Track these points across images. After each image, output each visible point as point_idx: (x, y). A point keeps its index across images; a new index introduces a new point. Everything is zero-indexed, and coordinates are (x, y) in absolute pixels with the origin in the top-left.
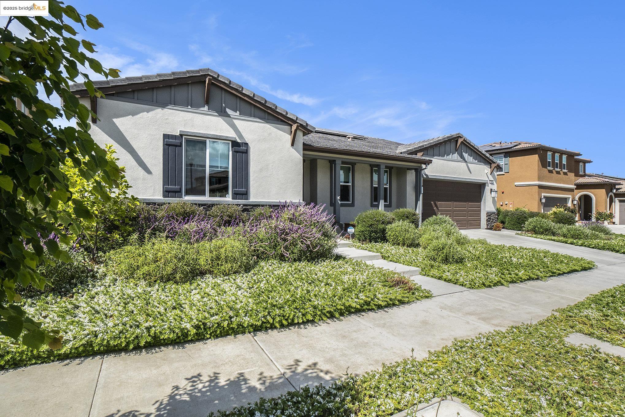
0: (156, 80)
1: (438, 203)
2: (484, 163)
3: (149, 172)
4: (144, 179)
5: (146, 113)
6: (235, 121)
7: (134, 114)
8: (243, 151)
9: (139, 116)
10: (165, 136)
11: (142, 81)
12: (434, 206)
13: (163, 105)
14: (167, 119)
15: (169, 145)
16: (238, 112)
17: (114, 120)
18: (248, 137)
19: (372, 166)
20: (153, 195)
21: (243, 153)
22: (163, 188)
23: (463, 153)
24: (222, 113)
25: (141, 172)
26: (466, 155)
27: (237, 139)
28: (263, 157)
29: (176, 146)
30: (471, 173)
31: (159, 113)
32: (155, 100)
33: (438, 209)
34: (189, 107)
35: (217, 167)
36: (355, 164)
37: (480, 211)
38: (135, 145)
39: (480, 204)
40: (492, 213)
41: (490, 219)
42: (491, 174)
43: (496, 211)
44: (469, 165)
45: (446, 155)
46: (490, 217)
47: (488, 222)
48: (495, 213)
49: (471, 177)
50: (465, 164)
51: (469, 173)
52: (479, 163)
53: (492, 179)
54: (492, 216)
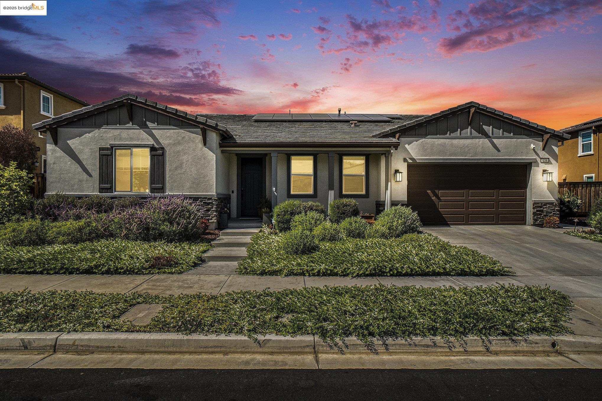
0: (92, 109)
1: (440, 192)
2: (526, 135)
3: (90, 175)
4: (87, 181)
5: (87, 134)
6: (153, 131)
7: (80, 136)
8: (160, 154)
9: (83, 137)
10: (101, 149)
11: (82, 112)
13: (99, 127)
14: (102, 136)
15: (103, 155)
16: (156, 123)
17: (68, 142)
18: (164, 142)
20: (93, 192)
21: (159, 155)
22: (99, 186)
23: (484, 126)
24: (143, 126)
25: (85, 176)
26: (488, 129)
27: (155, 144)
28: (177, 157)
29: (108, 155)
30: (499, 151)
31: (96, 133)
32: (94, 124)
33: (439, 199)
34: (118, 125)
35: (139, 169)
37: (525, 200)
38: (81, 157)
39: (525, 192)
40: (547, 203)
41: (542, 211)
42: (544, 149)
43: (556, 200)
44: (495, 141)
45: (449, 132)
46: (542, 209)
47: (538, 215)
48: (554, 203)
49: (499, 156)
50: (486, 141)
51: (497, 152)
52: (516, 136)
53: (547, 156)
54: (546, 208)
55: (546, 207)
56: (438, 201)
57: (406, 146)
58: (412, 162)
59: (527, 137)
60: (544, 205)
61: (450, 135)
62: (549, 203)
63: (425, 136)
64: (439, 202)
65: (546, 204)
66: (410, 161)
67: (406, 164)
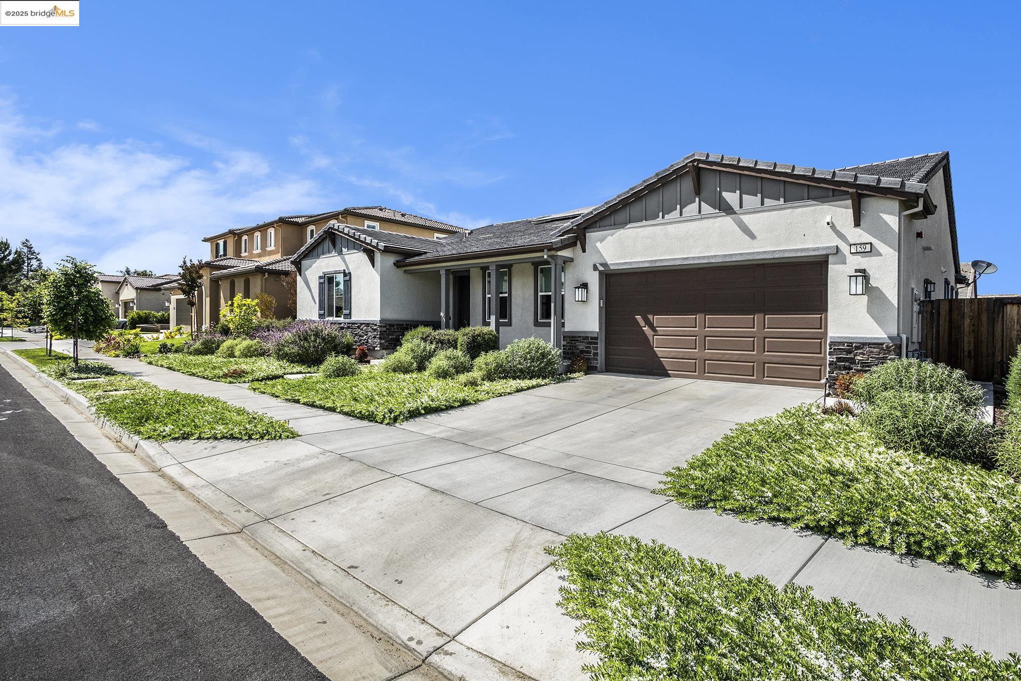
1: (656, 319)
2: (814, 199)
3: (315, 302)
4: (314, 307)
5: (314, 265)
6: (345, 256)
8: (348, 279)
12: (642, 323)
13: (319, 257)
14: (320, 266)
15: (320, 283)
18: (351, 267)
19: (536, 264)
21: (348, 281)
22: (319, 312)
23: (724, 194)
26: (731, 197)
27: (346, 270)
29: (323, 283)
30: (753, 236)
31: (318, 263)
33: (655, 331)
34: (328, 254)
36: (511, 265)
37: (821, 337)
39: (823, 317)
40: (864, 344)
41: (852, 361)
42: (857, 223)
43: (890, 338)
44: (746, 219)
45: (661, 214)
46: (852, 356)
47: (840, 369)
48: (882, 344)
49: (754, 248)
50: (727, 221)
51: (747, 238)
52: (789, 204)
53: (867, 238)
54: (864, 354)
55: (860, 353)
56: (653, 333)
57: (598, 244)
58: (603, 269)
59: (815, 203)
60: (857, 348)
61: (663, 217)
62: (870, 344)
63: (622, 225)
64: (654, 335)
65: (862, 345)
66: (601, 268)
67: (597, 272)
